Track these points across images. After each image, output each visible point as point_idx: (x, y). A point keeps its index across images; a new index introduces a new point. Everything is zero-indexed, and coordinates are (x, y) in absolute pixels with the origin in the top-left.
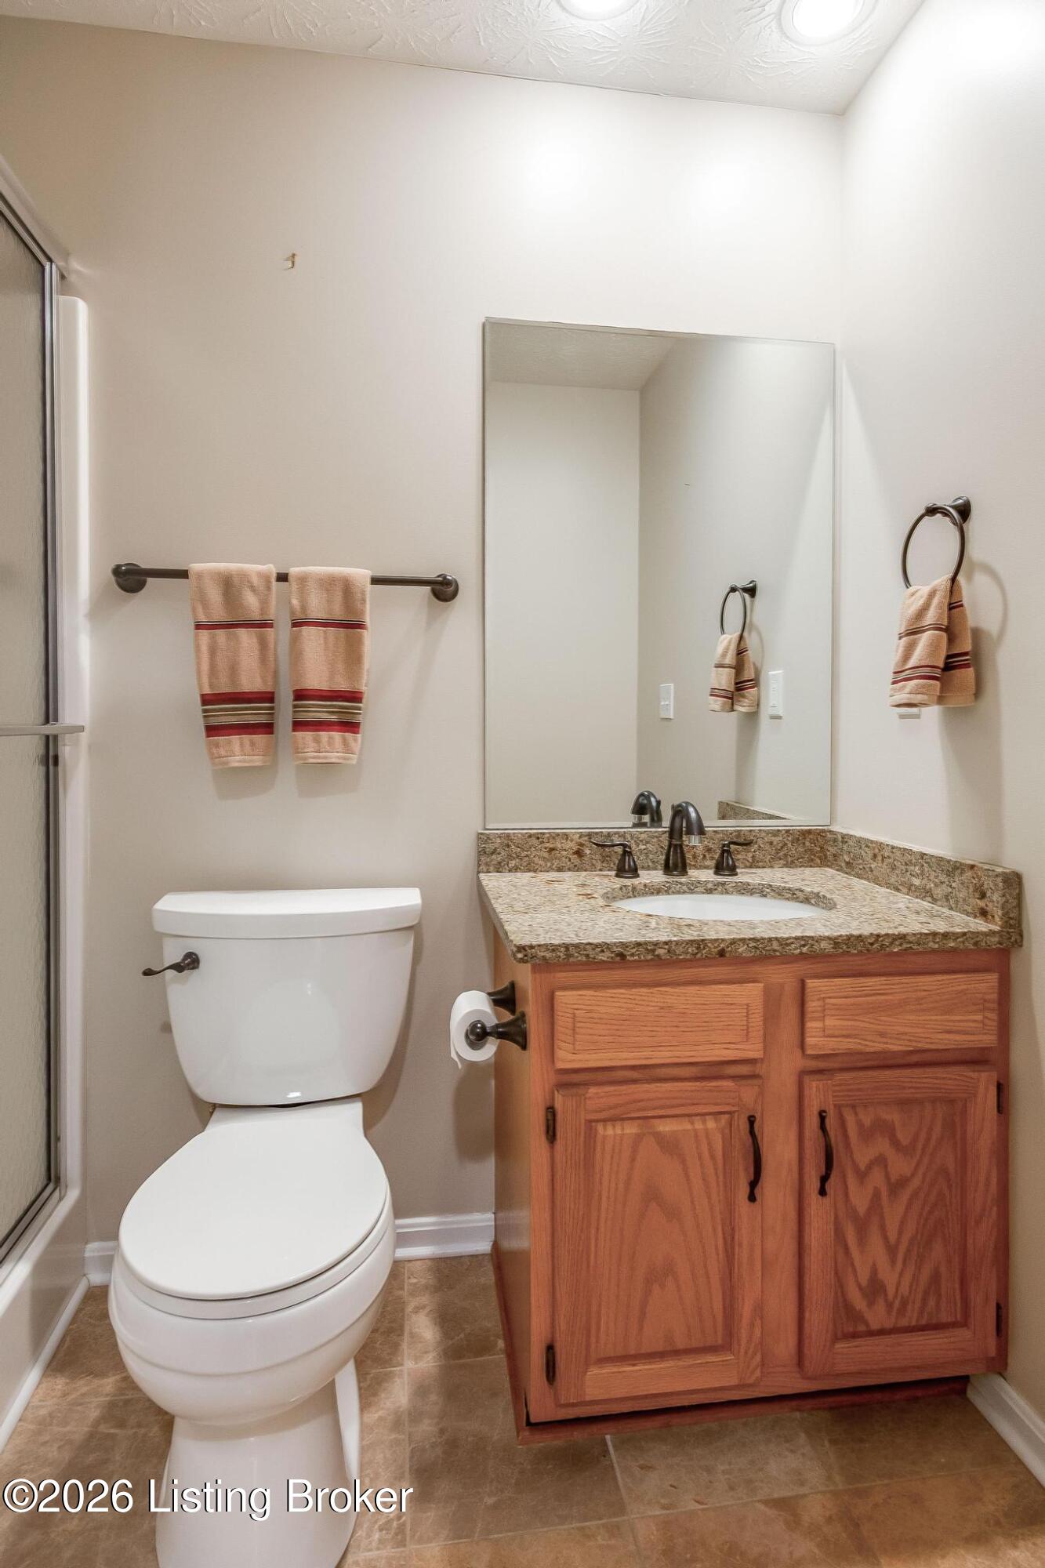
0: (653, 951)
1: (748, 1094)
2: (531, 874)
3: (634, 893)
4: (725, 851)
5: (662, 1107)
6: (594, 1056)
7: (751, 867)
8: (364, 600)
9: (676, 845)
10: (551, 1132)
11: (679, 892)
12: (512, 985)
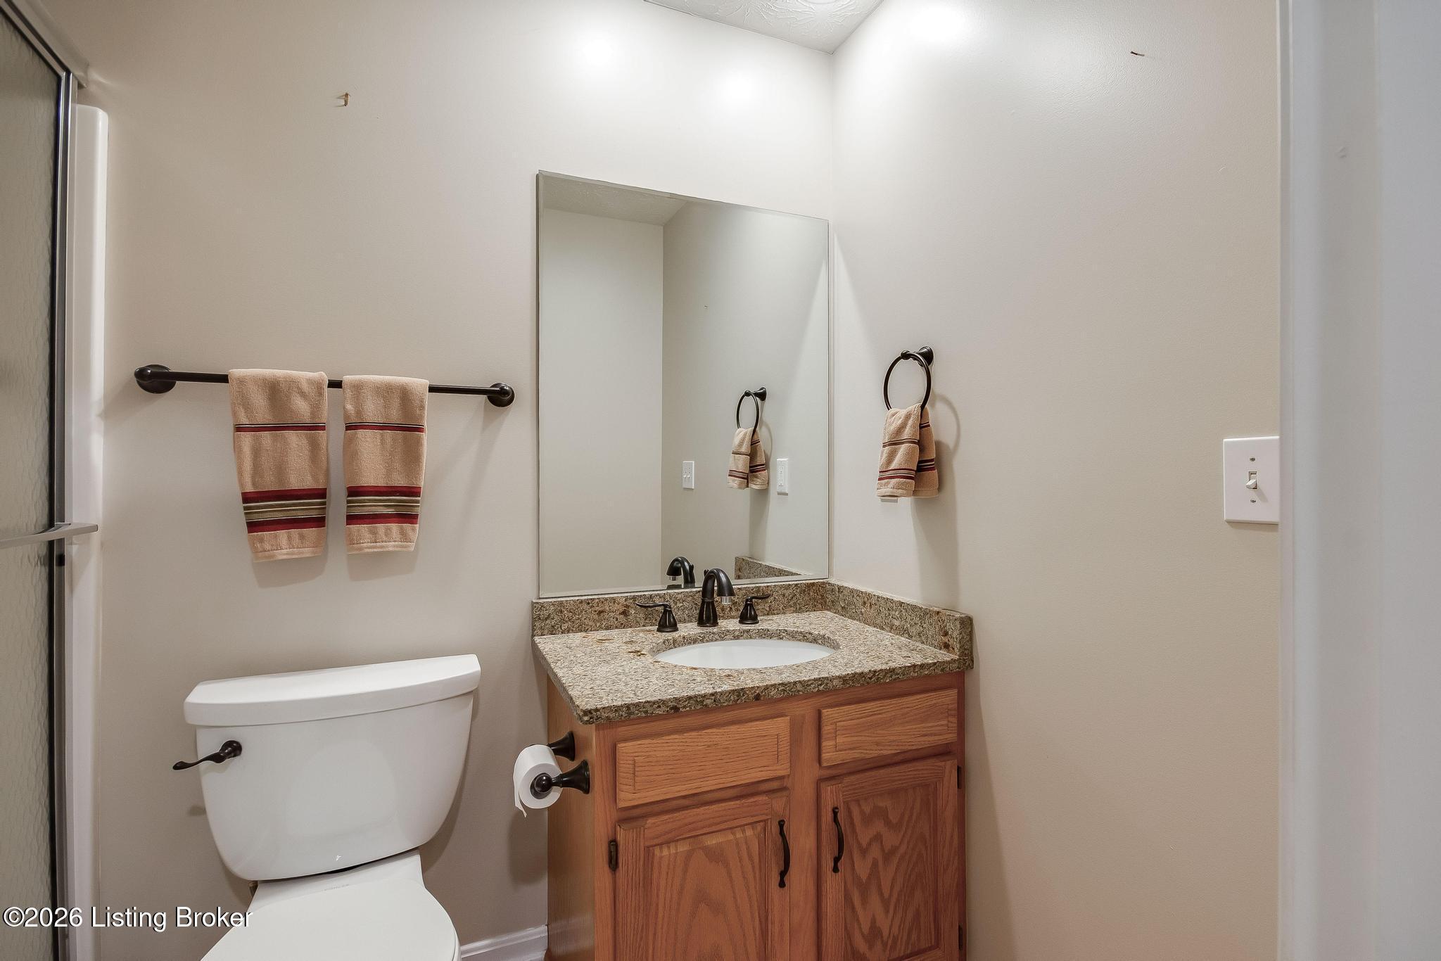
0: (702, 702)
1: (778, 804)
2: (584, 634)
3: (675, 644)
4: (749, 605)
5: (710, 826)
6: (651, 793)
7: (768, 614)
8: (422, 407)
9: (708, 603)
10: (613, 862)
11: (712, 640)
12: (571, 735)
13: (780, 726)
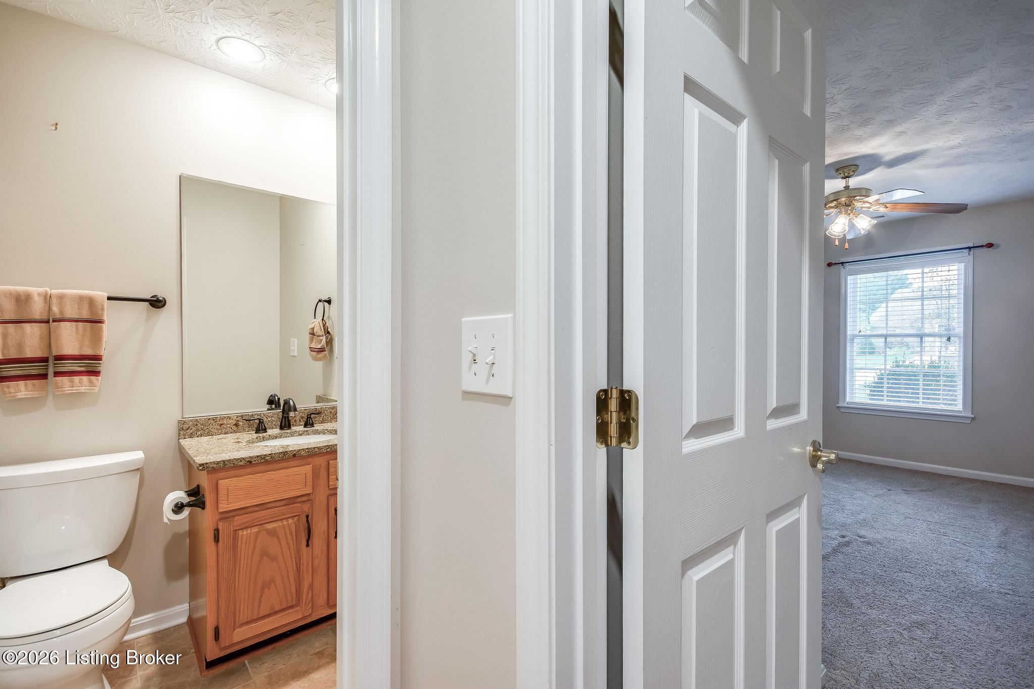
0: (265, 458)
1: (306, 507)
2: (210, 437)
3: (264, 439)
4: (309, 417)
5: (269, 519)
6: (237, 504)
7: (322, 423)
8: (103, 309)
9: (285, 417)
10: (217, 539)
11: (286, 437)
12: (198, 486)
13: (308, 469)
